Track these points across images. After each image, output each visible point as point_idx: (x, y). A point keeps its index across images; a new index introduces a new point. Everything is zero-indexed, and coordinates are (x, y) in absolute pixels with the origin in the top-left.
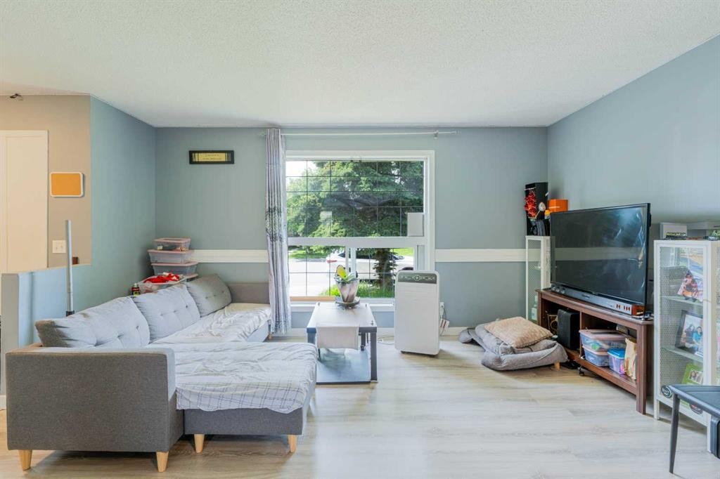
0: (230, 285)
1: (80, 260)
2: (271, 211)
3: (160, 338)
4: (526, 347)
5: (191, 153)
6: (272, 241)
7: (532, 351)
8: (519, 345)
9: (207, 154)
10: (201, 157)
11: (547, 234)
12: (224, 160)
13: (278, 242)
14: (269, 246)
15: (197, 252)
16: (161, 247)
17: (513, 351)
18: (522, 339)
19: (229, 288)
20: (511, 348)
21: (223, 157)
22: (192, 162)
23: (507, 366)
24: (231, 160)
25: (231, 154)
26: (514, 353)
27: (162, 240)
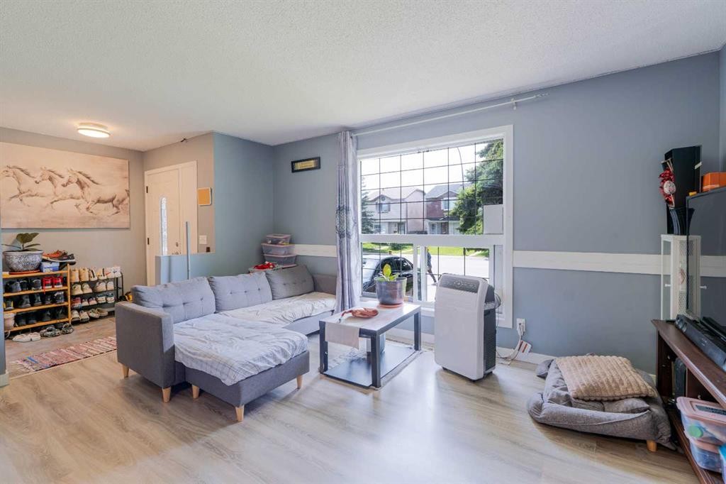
0: (315, 276)
1: (211, 250)
2: (340, 209)
3: (225, 310)
4: (595, 401)
5: (293, 163)
6: (340, 237)
7: (604, 410)
8: (579, 394)
9: (303, 162)
10: (299, 166)
11: (684, 231)
12: (313, 166)
13: (345, 238)
14: (338, 242)
15: (297, 246)
16: (270, 242)
17: (569, 402)
18: (590, 389)
19: (313, 278)
20: (567, 396)
21: (312, 164)
22: (293, 171)
23: (544, 418)
24: (318, 167)
25: (318, 160)
26: (570, 404)
27: (271, 236)
